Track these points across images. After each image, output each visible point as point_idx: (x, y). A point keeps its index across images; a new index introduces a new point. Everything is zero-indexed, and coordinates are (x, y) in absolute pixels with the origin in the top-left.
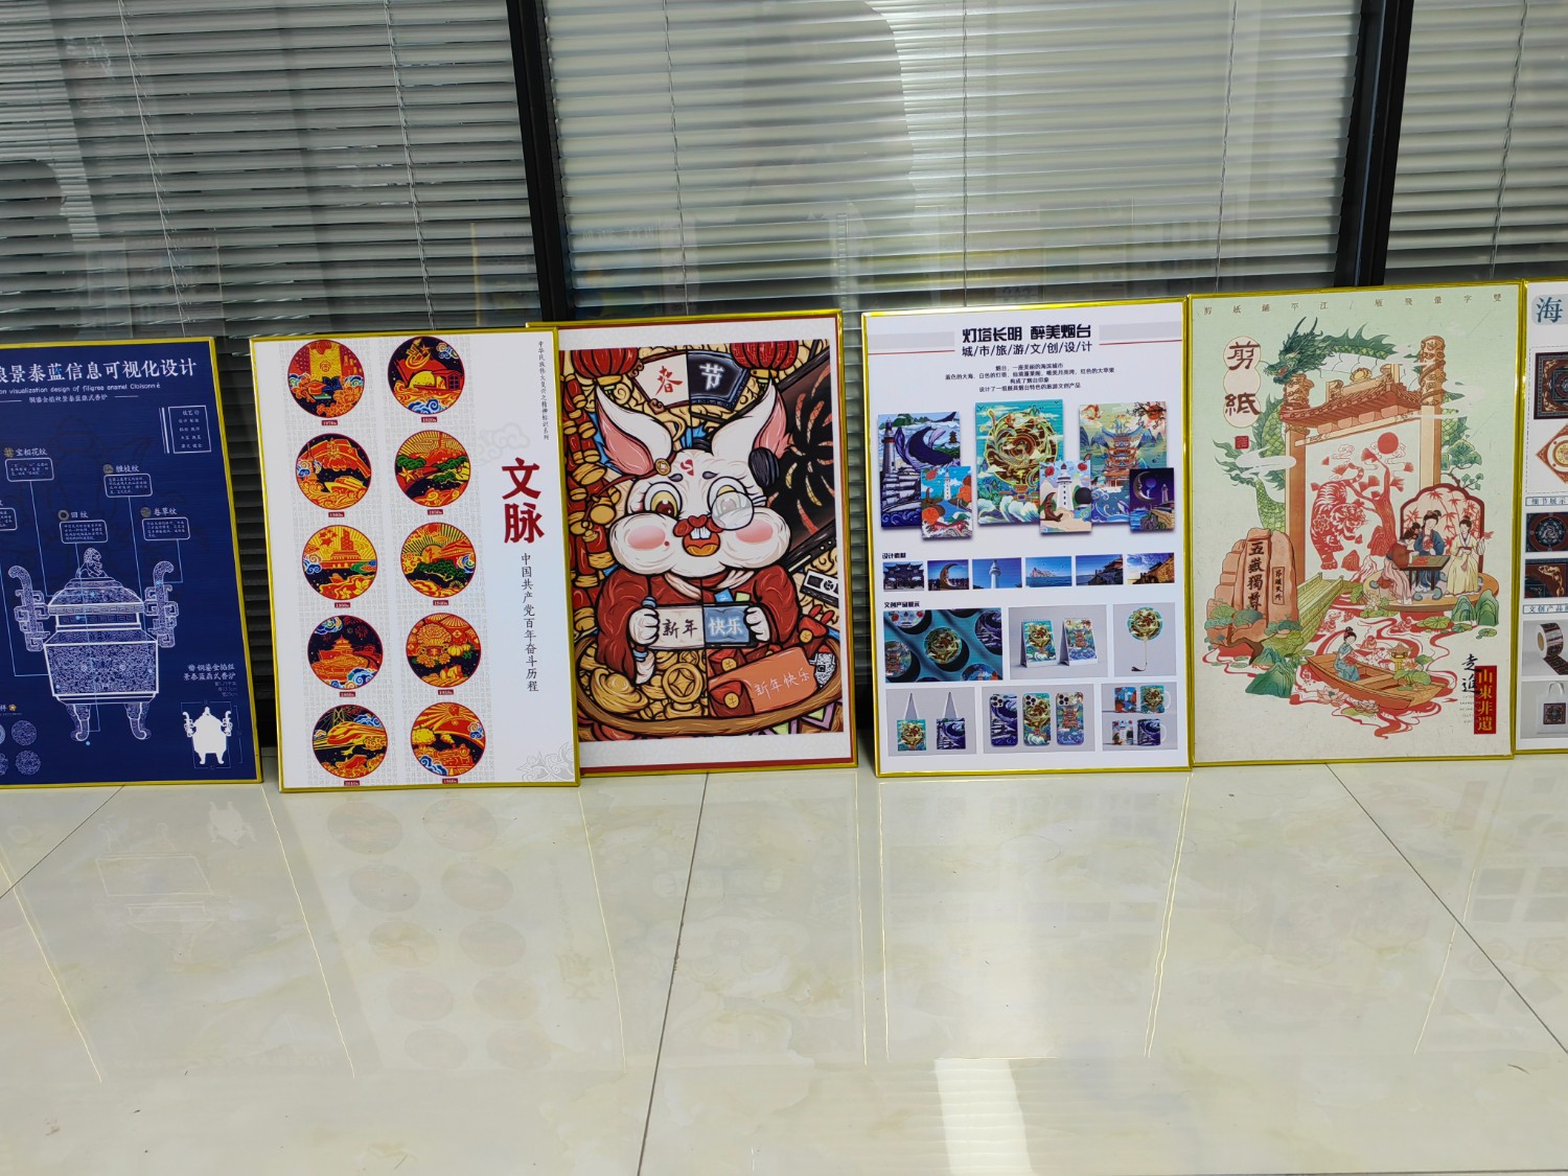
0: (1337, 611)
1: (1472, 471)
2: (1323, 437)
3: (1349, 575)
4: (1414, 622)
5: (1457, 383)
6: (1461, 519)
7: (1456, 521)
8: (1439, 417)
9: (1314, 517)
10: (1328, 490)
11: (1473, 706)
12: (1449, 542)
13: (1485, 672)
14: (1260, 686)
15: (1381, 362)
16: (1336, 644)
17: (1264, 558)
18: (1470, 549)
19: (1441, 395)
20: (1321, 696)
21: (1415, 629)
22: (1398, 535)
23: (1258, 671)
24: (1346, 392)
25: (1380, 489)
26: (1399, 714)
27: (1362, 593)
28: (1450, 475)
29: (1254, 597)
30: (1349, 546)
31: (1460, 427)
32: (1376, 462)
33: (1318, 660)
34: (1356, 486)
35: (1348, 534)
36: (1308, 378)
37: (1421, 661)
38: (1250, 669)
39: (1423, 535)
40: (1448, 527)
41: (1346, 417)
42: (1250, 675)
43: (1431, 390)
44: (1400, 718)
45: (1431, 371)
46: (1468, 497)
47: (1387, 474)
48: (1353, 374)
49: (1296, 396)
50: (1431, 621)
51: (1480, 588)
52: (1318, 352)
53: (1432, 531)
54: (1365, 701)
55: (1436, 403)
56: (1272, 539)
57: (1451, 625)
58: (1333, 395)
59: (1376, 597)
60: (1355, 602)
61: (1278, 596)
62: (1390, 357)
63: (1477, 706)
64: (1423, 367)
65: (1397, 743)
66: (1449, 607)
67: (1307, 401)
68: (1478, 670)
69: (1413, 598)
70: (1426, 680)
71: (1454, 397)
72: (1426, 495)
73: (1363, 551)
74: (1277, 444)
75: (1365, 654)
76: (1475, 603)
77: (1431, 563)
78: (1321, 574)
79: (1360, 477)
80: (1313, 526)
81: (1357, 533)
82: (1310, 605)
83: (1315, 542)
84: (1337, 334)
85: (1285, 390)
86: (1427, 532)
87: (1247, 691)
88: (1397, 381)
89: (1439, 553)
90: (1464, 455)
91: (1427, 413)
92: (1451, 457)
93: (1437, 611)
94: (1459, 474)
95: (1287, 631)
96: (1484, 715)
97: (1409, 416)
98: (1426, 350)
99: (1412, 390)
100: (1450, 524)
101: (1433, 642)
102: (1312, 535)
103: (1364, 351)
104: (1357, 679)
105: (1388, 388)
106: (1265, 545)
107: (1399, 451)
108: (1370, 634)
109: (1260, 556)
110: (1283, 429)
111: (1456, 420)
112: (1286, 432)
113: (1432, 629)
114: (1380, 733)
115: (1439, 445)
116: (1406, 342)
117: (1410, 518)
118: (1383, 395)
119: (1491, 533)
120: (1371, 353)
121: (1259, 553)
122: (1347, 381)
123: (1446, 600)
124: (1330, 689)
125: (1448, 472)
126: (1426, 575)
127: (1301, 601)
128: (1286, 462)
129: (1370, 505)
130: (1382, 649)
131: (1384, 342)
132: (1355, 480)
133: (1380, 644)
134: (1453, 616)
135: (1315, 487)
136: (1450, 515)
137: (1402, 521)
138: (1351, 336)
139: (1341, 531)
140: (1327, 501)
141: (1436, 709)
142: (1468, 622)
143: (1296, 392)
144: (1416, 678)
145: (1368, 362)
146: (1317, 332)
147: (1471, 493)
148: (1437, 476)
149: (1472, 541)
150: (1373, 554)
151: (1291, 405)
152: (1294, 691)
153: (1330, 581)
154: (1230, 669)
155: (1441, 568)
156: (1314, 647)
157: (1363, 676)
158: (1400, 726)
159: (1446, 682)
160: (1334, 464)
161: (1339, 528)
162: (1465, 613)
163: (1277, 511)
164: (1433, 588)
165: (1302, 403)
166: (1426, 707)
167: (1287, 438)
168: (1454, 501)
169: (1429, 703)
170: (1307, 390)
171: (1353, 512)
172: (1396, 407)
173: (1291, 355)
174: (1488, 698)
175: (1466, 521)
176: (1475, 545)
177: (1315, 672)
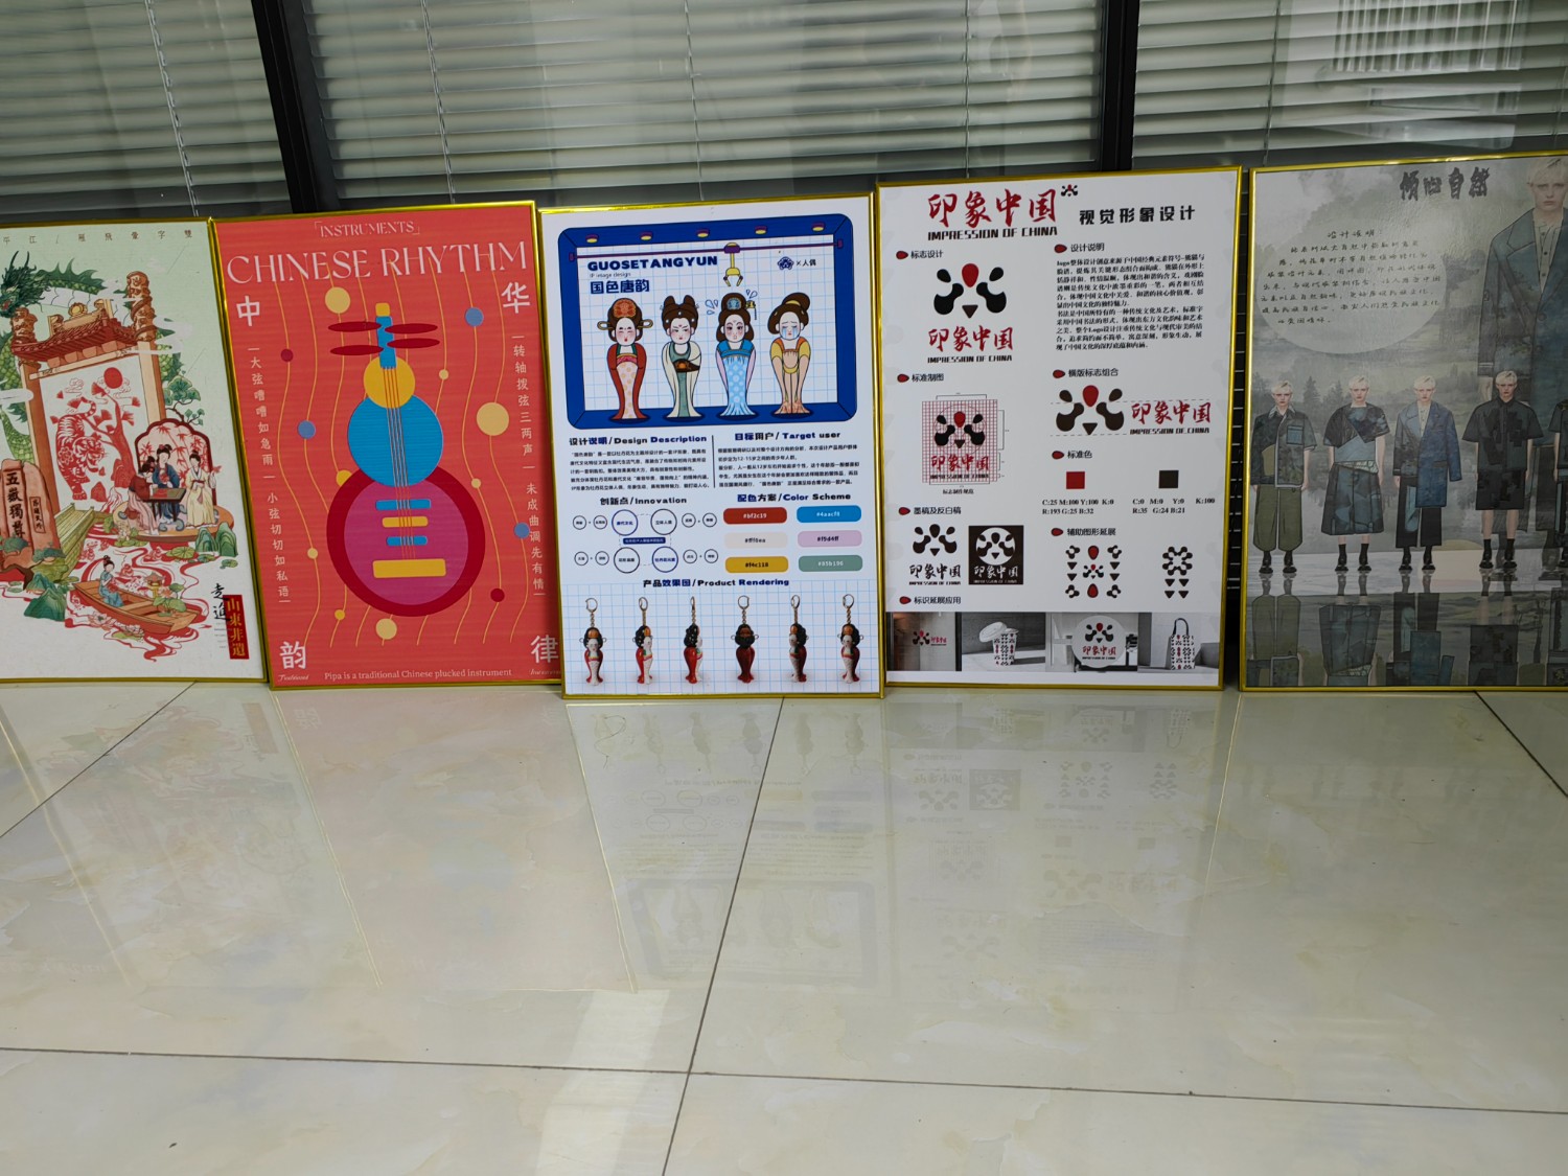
0: (94, 540)
1: (194, 406)
2: (54, 371)
3: (99, 506)
4: (163, 552)
5: (166, 320)
6: (191, 453)
7: (186, 455)
8: (154, 353)
9: (58, 448)
10: (66, 422)
11: (225, 632)
12: (183, 475)
13: (233, 600)
14: (36, 610)
15: (94, 298)
16: (97, 573)
17: (20, 488)
18: (203, 482)
19: (154, 333)
20: (91, 620)
21: (165, 559)
22: (137, 469)
23: (32, 596)
24: (67, 326)
25: (113, 423)
26: (162, 639)
27: (113, 523)
28: (174, 410)
29: (17, 525)
30: (94, 478)
31: (175, 363)
32: (106, 397)
33: (84, 586)
34: (91, 419)
35: (92, 467)
36: (31, 312)
37: (174, 588)
38: (25, 594)
39: (160, 469)
40: (179, 461)
41: (71, 351)
42: (26, 599)
43: (144, 326)
44: (163, 642)
45: (142, 306)
46: (194, 432)
47: (118, 409)
48: (71, 310)
49: (22, 330)
50: (177, 551)
51: (217, 521)
52: (35, 286)
53: (166, 464)
54: (131, 626)
55: (150, 339)
56: (25, 470)
57: (196, 556)
58: (55, 330)
59: (127, 527)
60: (108, 532)
61: (38, 525)
62: (100, 292)
63: (230, 633)
64: (133, 302)
65: (162, 666)
66: (192, 538)
67: (34, 335)
68: (226, 598)
69: (159, 530)
70: (181, 607)
71: (166, 333)
72: (155, 430)
73: (108, 484)
74: (13, 377)
75: (125, 581)
76: (214, 534)
77: (171, 496)
78: (73, 504)
79: (94, 411)
80: (58, 458)
81: (99, 465)
82: (68, 534)
83: (63, 474)
84: (50, 269)
85: (12, 324)
86: (162, 466)
87: (26, 614)
88: (111, 317)
89: (176, 486)
90: (183, 391)
91: (143, 348)
92: (172, 392)
93: (182, 542)
94: (182, 409)
95: (52, 559)
96: (236, 641)
97: (128, 352)
98: (132, 286)
99: (126, 325)
100: (181, 458)
101: (182, 570)
102: (60, 467)
103: (77, 285)
104: (121, 605)
105: (105, 325)
106: (18, 475)
107: (124, 386)
108: (126, 562)
109: (15, 486)
110: (17, 363)
111: (171, 356)
112: (20, 365)
113: (181, 559)
114: (148, 655)
115: (160, 380)
116: (114, 279)
117: (144, 452)
118: (101, 330)
119: (219, 467)
120: (83, 288)
121: (15, 483)
122: (66, 317)
123: (188, 532)
124: (99, 614)
125: (172, 407)
126: (167, 507)
127: (60, 530)
128: (24, 395)
129: (105, 438)
130: (139, 577)
131: (94, 277)
132: (89, 415)
133: (137, 572)
134: (197, 547)
135: (54, 420)
136: (180, 449)
137: (138, 455)
138: (63, 270)
139: (85, 464)
140: (67, 433)
141: (195, 634)
142: (211, 553)
143: (23, 326)
144: (172, 605)
145: (81, 296)
146: (31, 266)
147: (196, 428)
148: (163, 411)
149: (204, 475)
150: (117, 485)
151: (19, 338)
152: (67, 615)
153: (83, 511)
154: (7, 593)
155: (180, 500)
156: (78, 573)
157: (126, 602)
158: (165, 650)
159: (200, 610)
160: (68, 398)
161: (83, 460)
162: (207, 545)
163: (24, 443)
164: (175, 519)
165: (30, 337)
166: (184, 632)
167: (21, 371)
168: (182, 436)
169: (187, 629)
170: (32, 325)
171: (92, 444)
172: (114, 342)
173: (12, 289)
174: (238, 626)
175: (195, 455)
176: (206, 478)
177: (85, 598)
